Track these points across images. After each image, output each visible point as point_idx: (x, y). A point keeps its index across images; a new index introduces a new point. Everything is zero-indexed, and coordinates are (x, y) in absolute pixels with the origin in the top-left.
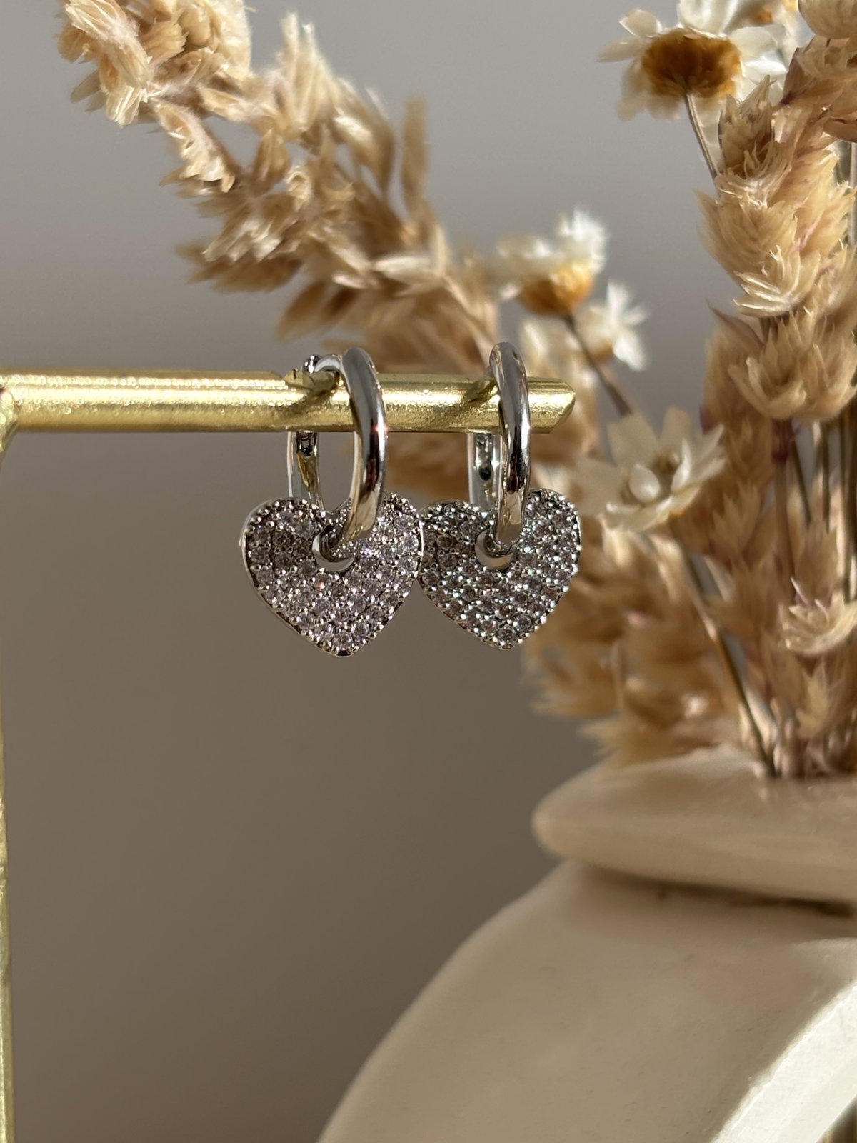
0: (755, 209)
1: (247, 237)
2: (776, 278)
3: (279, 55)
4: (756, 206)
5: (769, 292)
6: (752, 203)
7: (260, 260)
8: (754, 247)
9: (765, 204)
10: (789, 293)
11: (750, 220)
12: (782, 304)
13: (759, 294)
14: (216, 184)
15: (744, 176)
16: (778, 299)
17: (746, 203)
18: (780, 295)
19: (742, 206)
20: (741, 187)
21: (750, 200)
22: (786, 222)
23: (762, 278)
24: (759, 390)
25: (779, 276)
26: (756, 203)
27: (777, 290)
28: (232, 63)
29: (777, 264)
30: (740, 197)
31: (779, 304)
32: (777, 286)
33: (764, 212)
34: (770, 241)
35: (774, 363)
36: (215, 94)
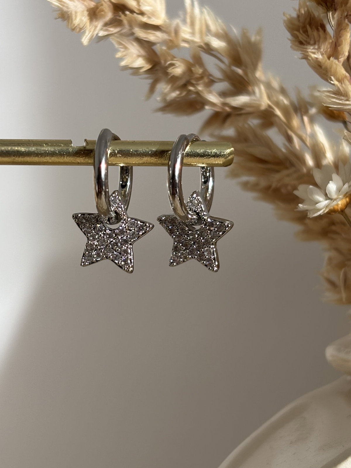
0: (318, 59)
3: (181, 13)
5: (339, 99)
9: (320, 57)
11: (316, 65)
15: (304, 45)
16: (347, 103)
18: (347, 100)
19: (310, 59)
20: (305, 50)
22: (334, 66)
26: (316, 57)
28: (149, 18)
29: (335, 85)
30: (308, 54)
32: (343, 96)
33: (321, 60)
36: (142, 31)
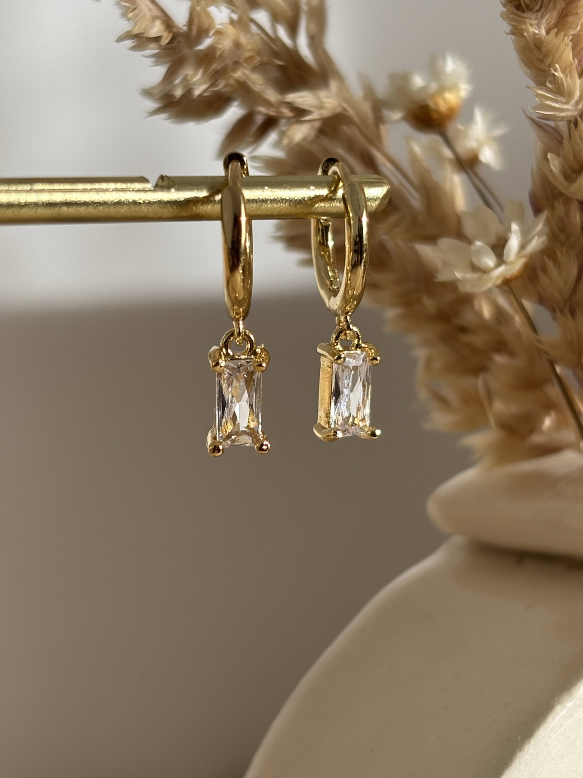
0: (537, 36)
1: (185, 79)
2: (559, 90)
4: (537, 34)
5: (557, 101)
6: (534, 32)
7: (196, 96)
8: (542, 66)
9: (543, 32)
10: (573, 102)
11: (533, 45)
12: (570, 110)
13: (549, 103)
14: (157, 39)
15: (523, 11)
16: (565, 107)
17: (528, 32)
18: (567, 103)
19: (525, 34)
20: (522, 19)
21: (532, 30)
22: (563, 47)
23: (550, 91)
24: (561, 178)
25: (562, 88)
26: (537, 32)
27: (562, 99)
29: (558, 78)
30: (524, 27)
31: (566, 110)
32: (563, 96)
33: (543, 38)
34: (552, 61)
35: (571, 157)
